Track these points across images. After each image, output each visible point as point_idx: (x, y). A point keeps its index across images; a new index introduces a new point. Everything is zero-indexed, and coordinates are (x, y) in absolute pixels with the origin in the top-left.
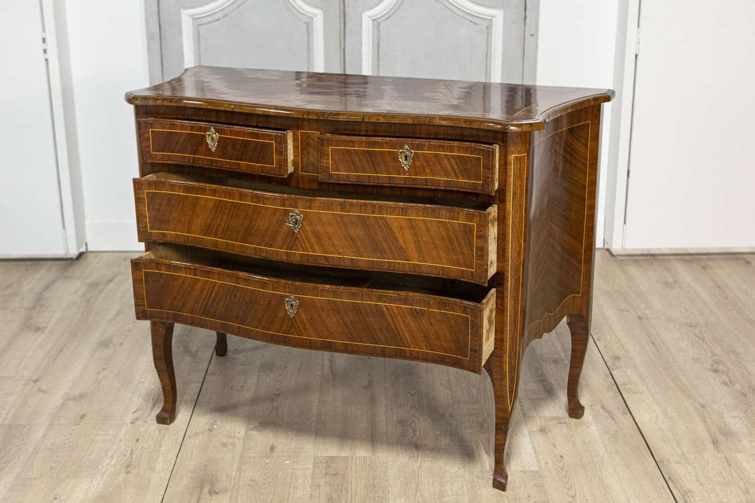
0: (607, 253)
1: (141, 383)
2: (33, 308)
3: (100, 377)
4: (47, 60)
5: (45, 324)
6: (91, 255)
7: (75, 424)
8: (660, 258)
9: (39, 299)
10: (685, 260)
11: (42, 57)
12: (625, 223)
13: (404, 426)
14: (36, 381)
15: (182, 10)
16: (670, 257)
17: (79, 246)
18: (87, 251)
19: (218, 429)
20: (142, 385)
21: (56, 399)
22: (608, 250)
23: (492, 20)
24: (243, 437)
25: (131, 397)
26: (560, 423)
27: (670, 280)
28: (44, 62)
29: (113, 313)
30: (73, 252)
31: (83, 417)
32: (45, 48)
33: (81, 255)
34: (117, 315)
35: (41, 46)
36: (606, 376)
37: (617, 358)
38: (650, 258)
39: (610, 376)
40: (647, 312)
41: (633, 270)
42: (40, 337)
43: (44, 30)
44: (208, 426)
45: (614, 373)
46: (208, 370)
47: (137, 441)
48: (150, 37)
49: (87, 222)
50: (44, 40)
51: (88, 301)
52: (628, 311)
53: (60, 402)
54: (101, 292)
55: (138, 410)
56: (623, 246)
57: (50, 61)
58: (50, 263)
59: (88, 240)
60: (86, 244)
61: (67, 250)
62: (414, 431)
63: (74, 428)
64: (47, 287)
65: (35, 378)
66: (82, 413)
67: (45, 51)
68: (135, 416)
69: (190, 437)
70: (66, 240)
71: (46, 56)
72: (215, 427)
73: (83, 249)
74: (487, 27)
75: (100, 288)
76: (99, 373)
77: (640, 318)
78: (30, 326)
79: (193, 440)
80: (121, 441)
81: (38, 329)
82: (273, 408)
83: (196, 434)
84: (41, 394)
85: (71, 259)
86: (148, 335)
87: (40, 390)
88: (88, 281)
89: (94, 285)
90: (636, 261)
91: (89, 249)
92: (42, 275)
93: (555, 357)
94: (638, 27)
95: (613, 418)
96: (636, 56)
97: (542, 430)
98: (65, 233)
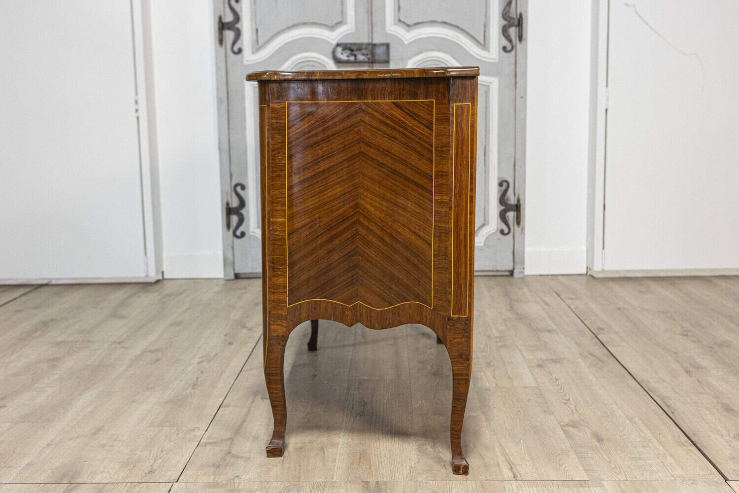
0: (590, 278)
2: (119, 307)
3: (172, 341)
4: (138, 118)
5: (128, 315)
6: (165, 282)
7: (151, 364)
9: (124, 302)
11: (134, 115)
12: (603, 248)
14: (120, 343)
17: (157, 273)
18: (164, 279)
21: (137, 351)
22: (590, 275)
23: (489, 86)
27: (644, 290)
28: (136, 120)
29: (184, 308)
30: (153, 276)
31: (158, 360)
32: (137, 108)
33: (158, 281)
34: (188, 309)
35: (134, 107)
36: (592, 339)
37: (601, 329)
39: (596, 338)
42: (125, 321)
43: (137, 94)
45: (598, 336)
47: (202, 372)
48: (220, 101)
49: (165, 254)
50: (136, 102)
51: (164, 303)
52: (608, 305)
53: (139, 353)
54: (174, 299)
56: (604, 270)
57: (140, 120)
59: (165, 269)
60: (163, 273)
61: (148, 272)
63: (150, 366)
64: (130, 297)
65: (119, 341)
67: (137, 111)
68: (200, 360)
69: (246, 371)
70: (147, 265)
71: (138, 115)
73: (160, 277)
74: (486, 92)
75: (173, 297)
76: (171, 338)
77: (619, 309)
78: (114, 315)
80: (188, 372)
81: (122, 317)
84: (122, 350)
85: (150, 284)
88: (164, 294)
89: (167, 295)
90: (614, 281)
91: (165, 277)
93: (550, 328)
94: (607, 86)
95: (599, 360)
96: (606, 110)
97: (540, 366)
98: (147, 259)
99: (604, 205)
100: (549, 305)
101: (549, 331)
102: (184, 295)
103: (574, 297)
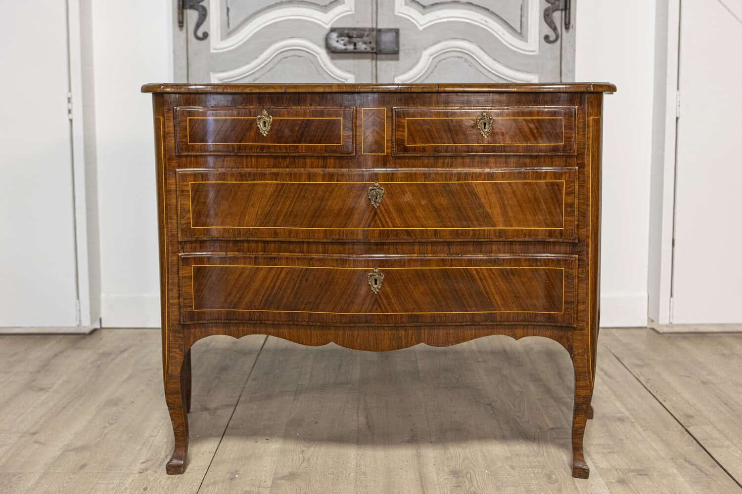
0: (652, 332)
1: (152, 436)
2: (38, 372)
3: (106, 431)
4: (71, 120)
5: (50, 386)
6: (104, 332)
7: (74, 473)
8: (709, 335)
9: (46, 365)
10: (737, 337)
11: (66, 117)
13: (458, 477)
14: (34, 434)
15: (211, 74)
16: (721, 335)
17: (92, 322)
18: (101, 328)
19: (241, 478)
20: (153, 438)
21: (54, 450)
22: (653, 329)
24: (270, 486)
25: (141, 449)
26: (641, 475)
27: (727, 352)
28: (68, 122)
29: (125, 376)
30: (87, 325)
31: (83, 466)
32: (70, 107)
33: (94, 331)
34: (131, 377)
35: (65, 106)
36: (682, 433)
37: (690, 416)
38: (698, 336)
39: (686, 433)
40: (710, 378)
41: (684, 344)
42: (43, 397)
43: (70, 90)
44: (228, 476)
45: (689, 429)
46: (229, 425)
47: (145, 489)
49: (103, 295)
50: (69, 100)
51: (99, 366)
52: (689, 377)
53: (58, 453)
54: (113, 360)
55: (147, 461)
56: (671, 321)
57: (74, 121)
58: (61, 337)
59: (103, 315)
60: (101, 321)
61: (80, 321)
62: (471, 481)
63: (72, 476)
64: (56, 355)
65: (33, 430)
66: (83, 463)
67: (70, 111)
68: (144, 466)
69: (208, 486)
70: (80, 310)
71: (71, 116)
72: (237, 476)
73: (98, 326)
75: (112, 356)
76: (105, 427)
77: (704, 383)
78: (31, 386)
79: (210, 488)
80: (126, 489)
81: (42, 389)
82: (304, 459)
83: (215, 483)
84: (37, 446)
85: (84, 334)
86: (162, 395)
87: (36, 442)
88: (100, 351)
89: (106, 355)
90: (684, 338)
91: (103, 326)
92: (52, 346)
93: (620, 415)
94: (678, 89)
95: (701, 471)
96: (677, 119)
97: (622, 482)
98: (79, 303)
99: (673, 241)
100: (610, 377)
101: (621, 420)
102: (126, 354)
103: (641, 363)
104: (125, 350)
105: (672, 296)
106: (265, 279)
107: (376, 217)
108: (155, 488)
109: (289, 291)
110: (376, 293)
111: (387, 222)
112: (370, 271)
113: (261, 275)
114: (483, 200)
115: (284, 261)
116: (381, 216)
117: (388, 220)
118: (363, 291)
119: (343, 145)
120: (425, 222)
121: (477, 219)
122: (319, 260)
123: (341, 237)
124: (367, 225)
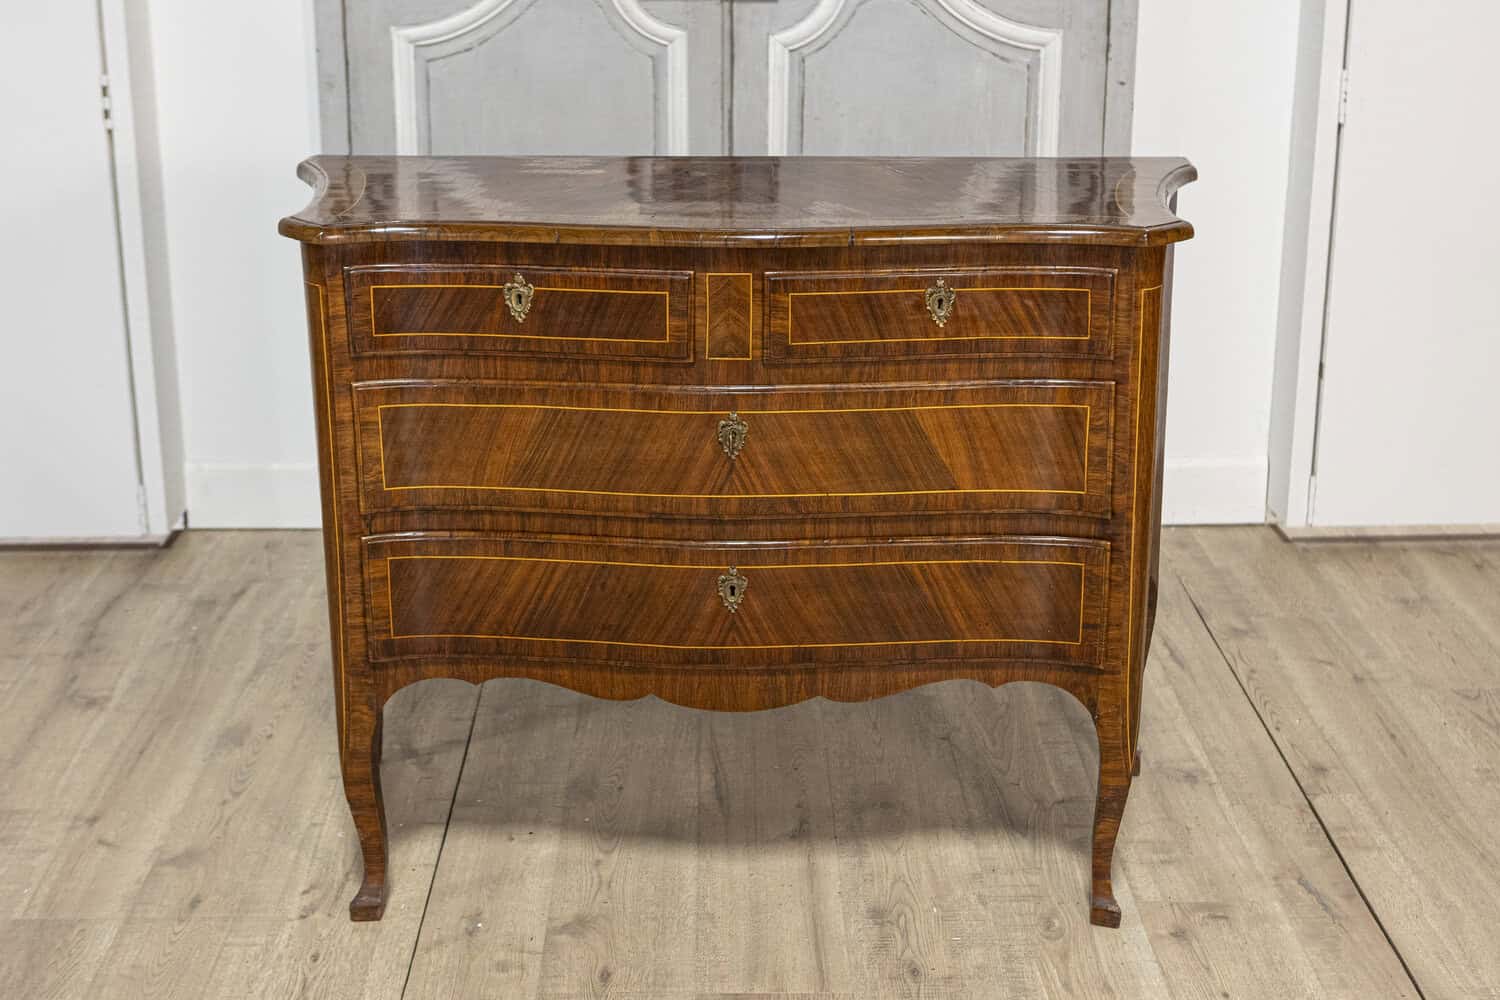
0: (1273, 534)
1: (315, 825)
2: (79, 655)
3: (228, 812)
4: (110, 132)
5: (105, 693)
6: (193, 537)
7: (181, 921)
8: (1384, 544)
9: (91, 636)
10: (1437, 551)
11: (100, 125)
13: (882, 925)
14: (93, 820)
15: (393, 29)
16: (1407, 544)
17: (171, 521)
18: (186, 529)
19: (487, 931)
20: (316, 831)
21: (136, 865)
22: (1274, 527)
23: (1038, 51)
24: (541, 950)
25: (297, 857)
26: (1215, 917)
27: (1412, 594)
28: (104, 136)
29: (250, 666)
30: (160, 531)
31: (195, 903)
32: (107, 107)
33: (174, 537)
34: (257, 671)
35: (98, 104)
37: (1320, 770)
38: (1363, 545)
39: (1310, 811)
40: (1372, 665)
41: (1333, 572)
42: (99, 721)
43: (105, 71)
44: (464, 925)
45: (1318, 803)
46: (458, 796)
47: (315, 958)
48: (325, 85)
49: (189, 467)
50: (105, 91)
51: (194, 639)
52: (1330, 664)
53: (145, 870)
54: (220, 619)
55: (313, 887)
56: (1310, 521)
57: (116, 134)
58: (112, 554)
59: (191, 504)
60: (185, 515)
61: (148, 527)
62: (905, 934)
63: (178, 927)
64: (108, 608)
65: (89, 813)
66: (193, 895)
67: (107, 114)
68: (307, 900)
69: (428, 950)
70: (145, 506)
71: (109, 124)
72: (480, 925)
73: (179, 526)
74: (1028, 67)
75: (219, 610)
76: (224, 803)
77: (1357, 679)
78: (74, 697)
79: (434, 956)
80: (280, 957)
81: (91, 703)
82: (600, 883)
83: (440, 943)
84: (102, 851)
85: (154, 546)
86: (326, 717)
87: (101, 842)
88: (195, 594)
89: (206, 604)
90: (1336, 552)
91: (192, 524)
92: (94, 583)
93: (1189, 766)
94: (1344, 67)
95: (1326, 908)
96: (1340, 126)
97: (1179, 934)
98: (145, 490)
99: (1321, 366)
100: (1181, 664)
101: (1191, 778)
102: (243, 605)
103: (1241, 626)
104: (243, 592)
105: (1313, 472)
106: (525, 582)
107: (734, 476)
108: (334, 955)
109: (571, 604)
110: (733, 611)
111: (753, 485)
112: (721, 572)
113: (517, 575)
114: (935, 441)
115: (560, 550)
116: (742, 473)
117: (755, 480)
118: (709, 606)
119: (671, 343)
120: (825, 483)
121: (923, 477)
122: (627, 550)
123: (667, 510)
124: (716, 490)
